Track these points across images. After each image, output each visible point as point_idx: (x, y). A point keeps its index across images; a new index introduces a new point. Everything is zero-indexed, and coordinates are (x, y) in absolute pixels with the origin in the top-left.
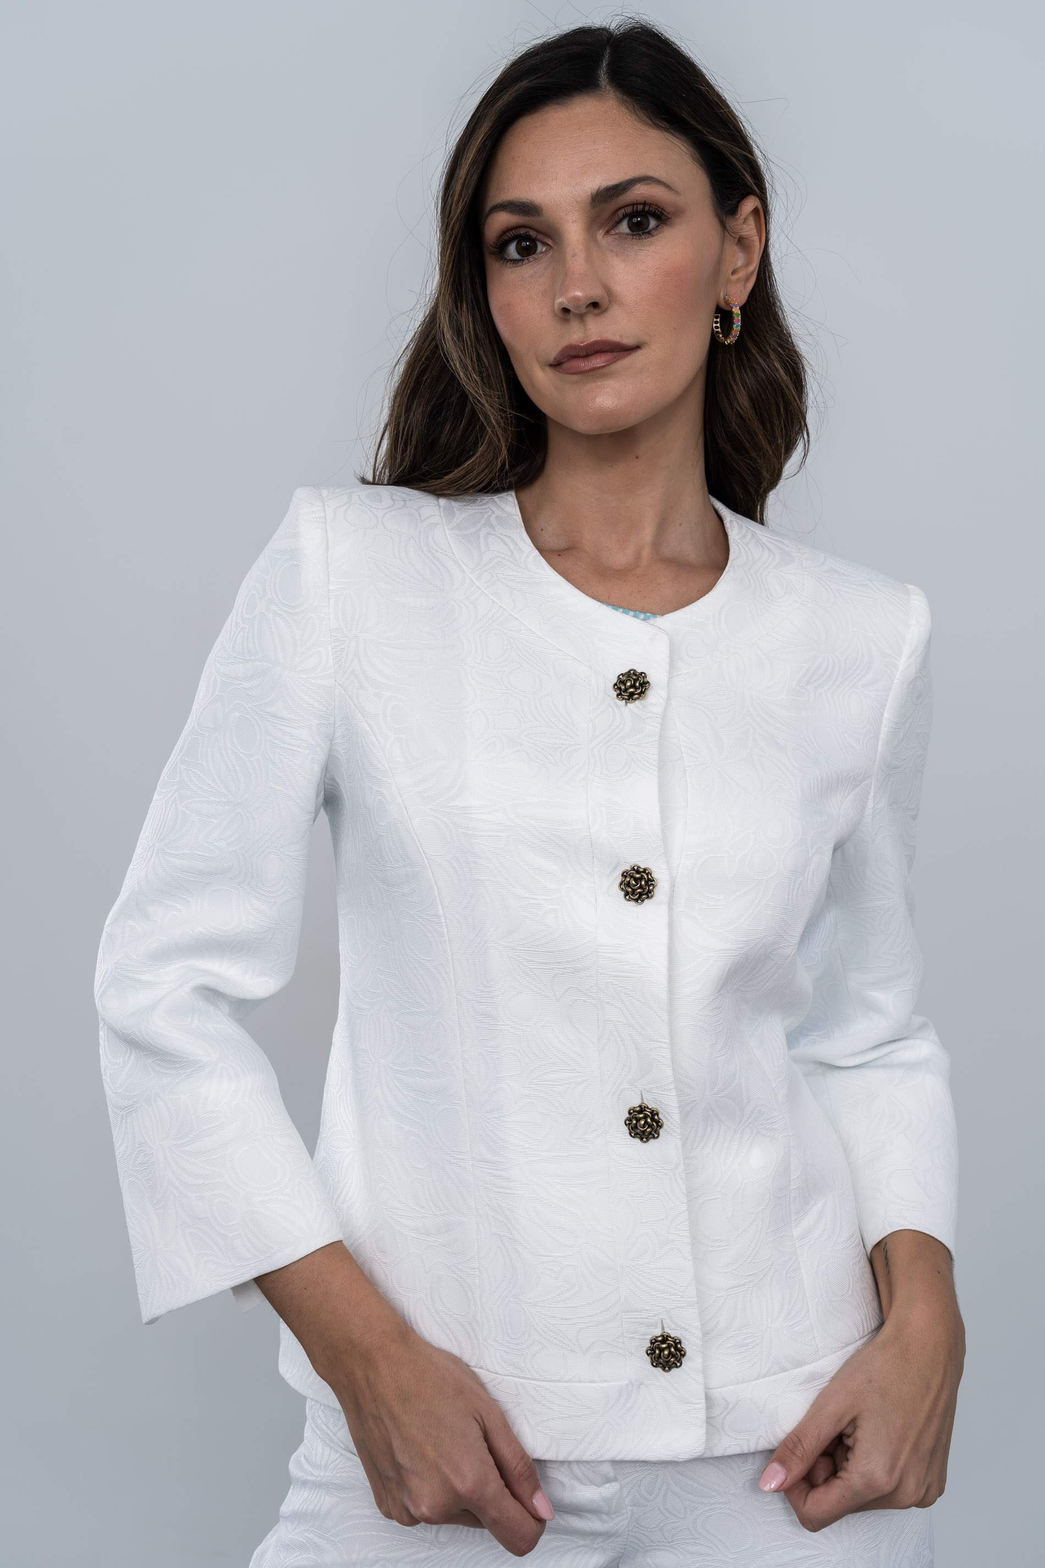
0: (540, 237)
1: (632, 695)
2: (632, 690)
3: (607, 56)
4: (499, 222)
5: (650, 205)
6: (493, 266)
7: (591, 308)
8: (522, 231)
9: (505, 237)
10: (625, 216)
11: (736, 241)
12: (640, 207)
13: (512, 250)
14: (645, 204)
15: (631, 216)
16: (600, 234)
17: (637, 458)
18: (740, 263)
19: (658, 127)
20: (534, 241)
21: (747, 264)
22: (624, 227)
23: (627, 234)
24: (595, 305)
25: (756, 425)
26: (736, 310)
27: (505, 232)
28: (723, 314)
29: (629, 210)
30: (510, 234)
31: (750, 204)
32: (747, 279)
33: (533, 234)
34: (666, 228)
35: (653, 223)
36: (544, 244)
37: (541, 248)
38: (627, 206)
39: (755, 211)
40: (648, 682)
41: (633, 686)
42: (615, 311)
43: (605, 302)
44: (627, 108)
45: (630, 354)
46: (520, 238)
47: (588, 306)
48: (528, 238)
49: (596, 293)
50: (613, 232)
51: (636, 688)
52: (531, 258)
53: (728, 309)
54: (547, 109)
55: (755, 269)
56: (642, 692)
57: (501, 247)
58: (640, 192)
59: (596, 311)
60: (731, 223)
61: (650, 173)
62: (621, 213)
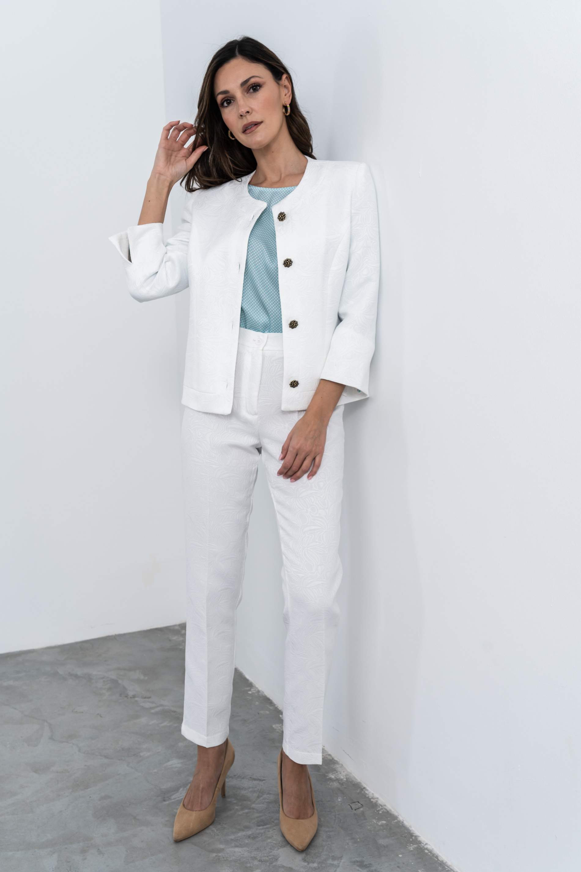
0: (231, 99)
1: (282, 219)
2: (282, 218)
3: (237, 47)
4: (219, 98)
5: (256, 83)
6: (222, 109)
7: (247, 114)
8: (226, 99)
9: (223, 101)
10: (251, 88)
11: (284, 87)
12: (254, 85)
13: (225, 104)
14: (254, 83)
15: (252, 87)
16: (246, 93)
17: (273, 152)
18: (287, 92)
19: (254, 62)
20: (230, 100)
21: (289, 92)
22: (251, 90)
23: (252, 92)
24: (248, 112)
25: (300, 136)
26: (288, 106)
27: (222, 100)
28: (285, 107)
29: (251, 86)
30: (223, 100)
31: (284, 76)
32: (290, 96)
33: (229, 98)
34: (261, 88)
35: (258, 88)
36: (233, 100)
37: (232, 101)
38: (251, 85)
39: (287, 78)
40: (285, 214)
41: (282, 217)
42: (254, 113)
43: (250, 111)
44: (245, 60)
45: (261, 124)
46: (226, 100)
47: (246, 113)
48: (228, 100)
49: (247, 109)
50: (249, 92)
51: (283, 217)
52: (230, 105)
53: (286, 105)
54: (225, 65)
55: (290, 94)
56: (285, 218)
57: (222, 104)
58: (253, 80)
59: (249, 114)
60: (281, 82)
61: (254, 75)
62: (249, 88)
